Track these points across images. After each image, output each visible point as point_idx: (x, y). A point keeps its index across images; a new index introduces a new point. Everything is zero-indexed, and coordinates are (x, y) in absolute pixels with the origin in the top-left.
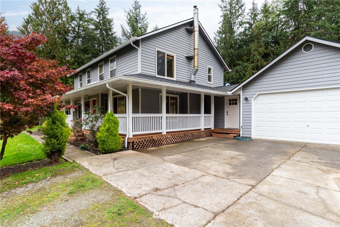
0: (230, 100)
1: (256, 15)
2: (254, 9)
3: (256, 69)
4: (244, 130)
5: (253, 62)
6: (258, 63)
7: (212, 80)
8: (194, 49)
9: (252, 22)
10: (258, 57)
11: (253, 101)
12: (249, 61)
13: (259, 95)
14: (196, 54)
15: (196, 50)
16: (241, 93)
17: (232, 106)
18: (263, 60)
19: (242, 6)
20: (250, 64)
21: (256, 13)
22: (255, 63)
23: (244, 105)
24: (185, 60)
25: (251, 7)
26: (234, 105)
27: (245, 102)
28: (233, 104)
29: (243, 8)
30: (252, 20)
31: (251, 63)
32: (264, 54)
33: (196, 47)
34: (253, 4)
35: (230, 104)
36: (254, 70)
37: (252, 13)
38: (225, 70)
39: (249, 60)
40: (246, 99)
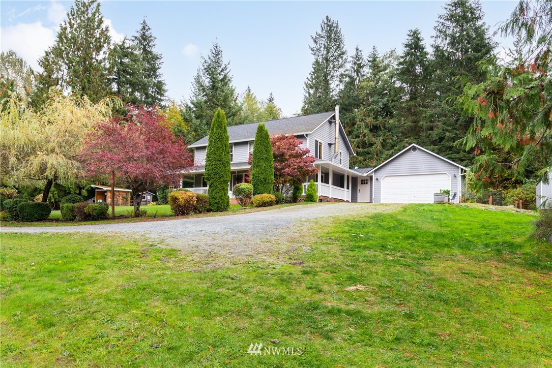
0: (362, 181)
1: (360, 66)
2: (358, 57)
3: (361, 147)
4: (376, 201)
5: (358, 137)
6: (365, 139)
7: (342, 163)
8: (335, 138)
9: (355, 75)
10: (365, 131)
11: (382, 181)
12: (353, 134)
13: (386, 176)
14: (337, 142)
15: (337, 139)
16: (373, 175)
17: (363, 185)
18: (371, 135)
19: (343, 53)
20: (353, 139)
21: (360, 64)
22: (360, 138)
23: (376, 183)
24: (328, 145)
25: (354, 53)
26: (366, 185)
27: (376, 181)
28: (364, 183)
29: (345, 57)
30: (354, 72)
31: (354, 137)
32: (373, 126)
33: (337, 137)
34: (357, 49)
35: (362, 184)
36: (359, 148)
37: (355, 63)
38: (350, 154)
39: (353, 132)
40: (377, 179)
